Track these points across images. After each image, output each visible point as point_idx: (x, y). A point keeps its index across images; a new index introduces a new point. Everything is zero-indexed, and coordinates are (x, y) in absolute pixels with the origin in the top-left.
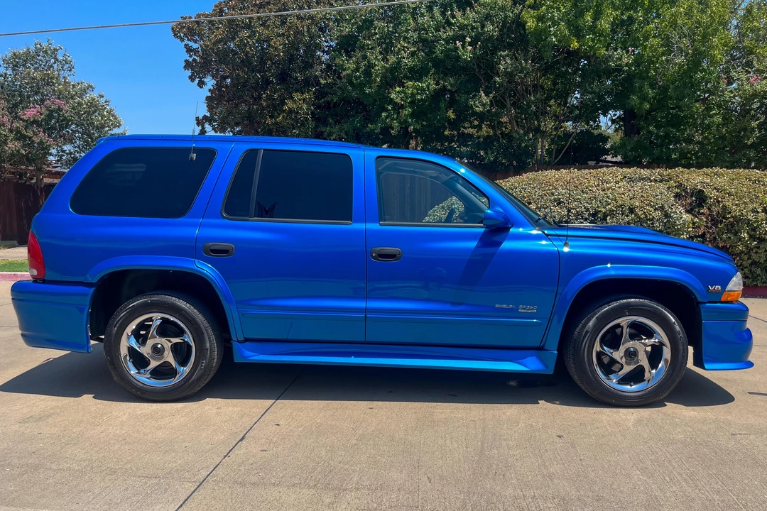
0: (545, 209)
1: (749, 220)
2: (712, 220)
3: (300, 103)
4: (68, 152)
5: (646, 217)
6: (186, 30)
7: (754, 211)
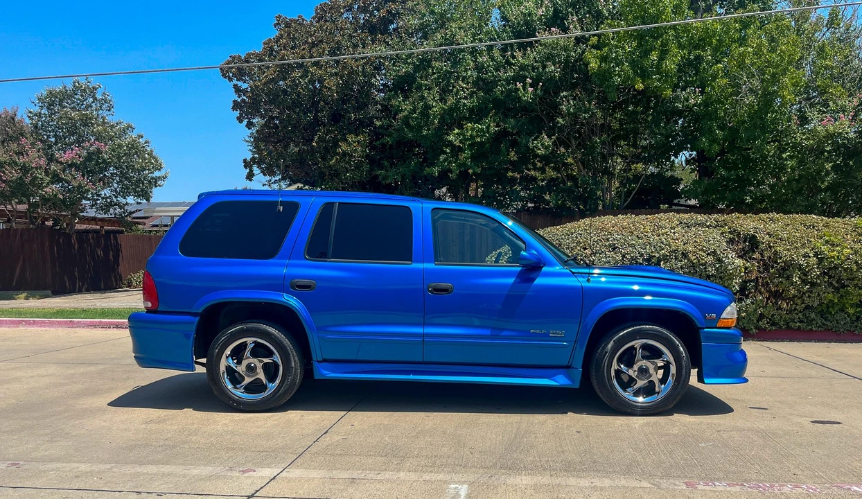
0: (600, 254)
1: (800, 265)
2: (764, 265)
3: (354, 145)
4: (103, 195)
5: (699, 261)
6: (235, 70)
7: (806, 256)
